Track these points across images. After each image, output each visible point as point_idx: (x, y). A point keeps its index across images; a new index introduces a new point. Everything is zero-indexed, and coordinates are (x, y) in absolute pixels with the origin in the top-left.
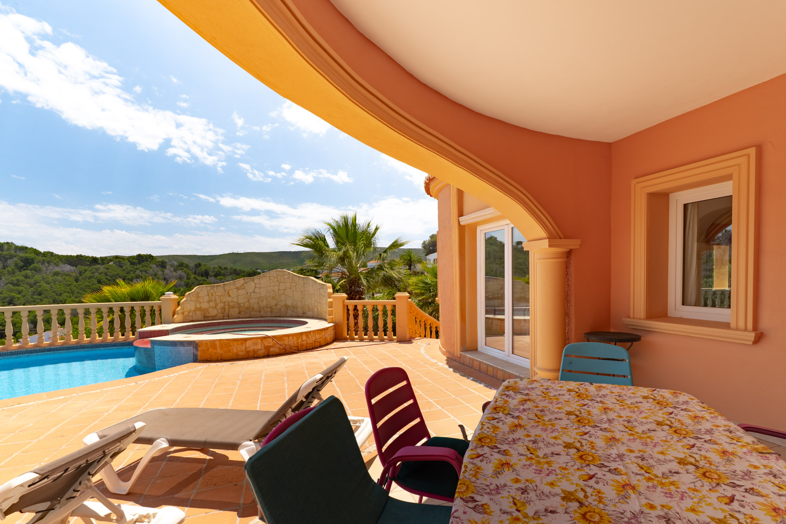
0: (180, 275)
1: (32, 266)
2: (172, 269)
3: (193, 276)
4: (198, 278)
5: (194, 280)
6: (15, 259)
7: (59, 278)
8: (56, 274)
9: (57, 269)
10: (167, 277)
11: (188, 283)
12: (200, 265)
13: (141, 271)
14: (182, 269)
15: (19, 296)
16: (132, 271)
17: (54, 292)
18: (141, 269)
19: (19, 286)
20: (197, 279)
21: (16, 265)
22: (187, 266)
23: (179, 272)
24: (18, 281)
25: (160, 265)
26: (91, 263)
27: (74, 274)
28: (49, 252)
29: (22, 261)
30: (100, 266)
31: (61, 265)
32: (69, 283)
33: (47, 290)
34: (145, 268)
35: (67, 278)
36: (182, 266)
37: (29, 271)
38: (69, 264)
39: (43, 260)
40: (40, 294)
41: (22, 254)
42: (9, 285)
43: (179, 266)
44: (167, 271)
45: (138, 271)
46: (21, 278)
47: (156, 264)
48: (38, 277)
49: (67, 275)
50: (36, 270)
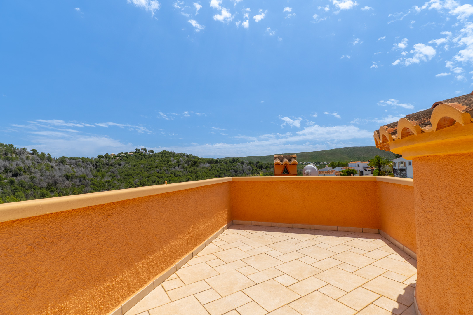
0: (249, 168)
1: (196, 165)
2: (246, 165)
3: (255, 168)
4: (257, 169)
5: (256, 171)
6: (191, 161)
7: (204, 170)
8: (203, 168)
9: (204, 166)
10: (244, 169)
11: (253, 172)
12: (259, 162)
13: (233, 166)
14: (250, 165)
15: (191, 177)
16: (230, 166)
17: (202, 176)
18: (233, 165)
19: (191, 173)
20: (256, 170)
21: (192, 164)
22: (253, 163)
23: (249, 166)
24: (191, 171)
25: (241, 163)
26: (216, 162)
27: (209, 168)
28: (202, 158)
29: (193, 162)
30: (218, 164)
31: (206, 164)
32: (207, 172)
33: (200, 175)
34: (235, 165)
35: (207, 170)
36: (250, 163)
37: (195, 167)
38: (208, 163)
39: (200, 162)
40: (197, 177)
41: (194, 160)
42: (189, 173)
43: (249, 163)
44: (244, 166)
45: (232, 166)
46: (192, 170)
47: (240, 163)
48: (198, 169)
49: (207, 168)
50: (197, 166)
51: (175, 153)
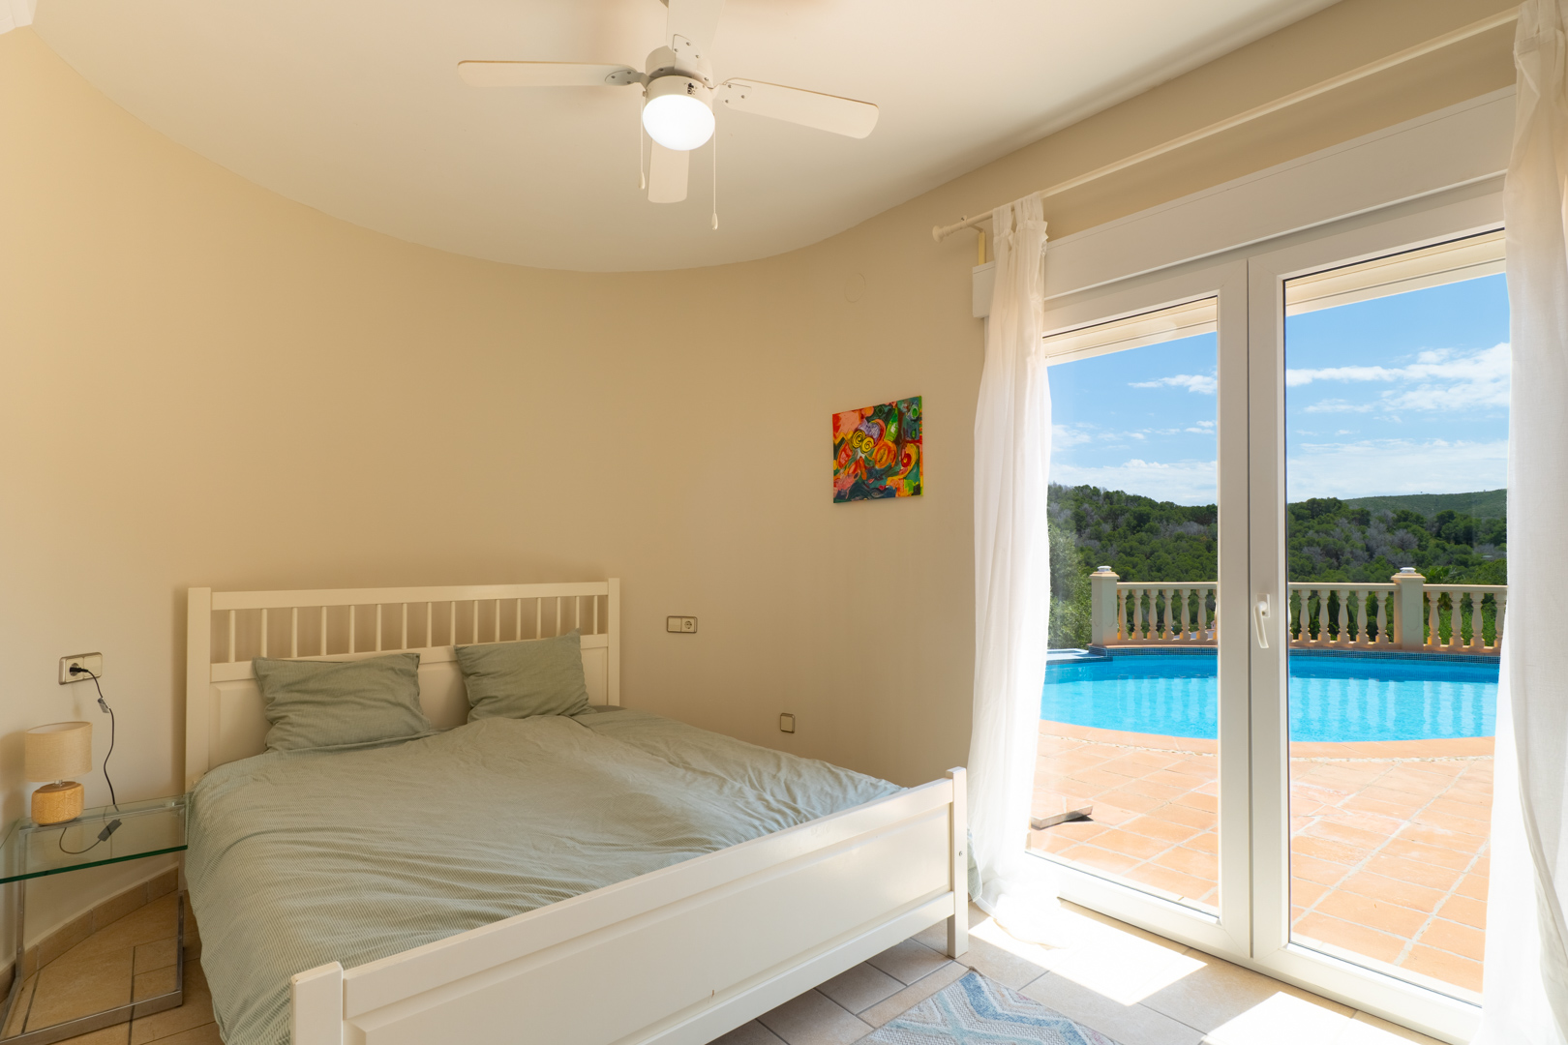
0: (1402, 540)
1: (1147, 526)
2: (1383, 526)
3: (1433, 542)
4: (1447, 546)
5: (1439, 551)
6: (1127, 515)
7: (1184, 544)
8: (1179, 538)
9: (1180, 530)
10: (1373, 544)
11: (1423, 556)
12: (1451, 516)
13: (1317, 532)
14: (1406, 527)
15: (1133, 571)
16: (1299, 531)
17: (1178, 567)
18: (1317, 527)
19: (1133, 556)
20: (1444, 550)
21: (1128, 524)
22: (1419, 520)
23: (1401, 533)
24: (1131, 548)
25: (1355, 519)
27: (1205, 538)
28: (1167, 503)
29: (1135, 518)
31: (1186, 523)
32: (1198, 553)
33: (1168, 564)
34: (1325, 526)
35: (1195, 544)
36: (1405, 520)
37: (1143, 534)
38: (1196, 521)
39: (1160, 516)
40: (1159, 570)
41: (1134, 508)
42: (1121, 554)
43: (1399, 520)
44: (1371, 532)
45: (1311, 532)
46: (1135, 544)
47: (1347, 518)
48: (1155, 542)
49: (1195, 539)
50: (1152, 531)
51: (1060, 487)
